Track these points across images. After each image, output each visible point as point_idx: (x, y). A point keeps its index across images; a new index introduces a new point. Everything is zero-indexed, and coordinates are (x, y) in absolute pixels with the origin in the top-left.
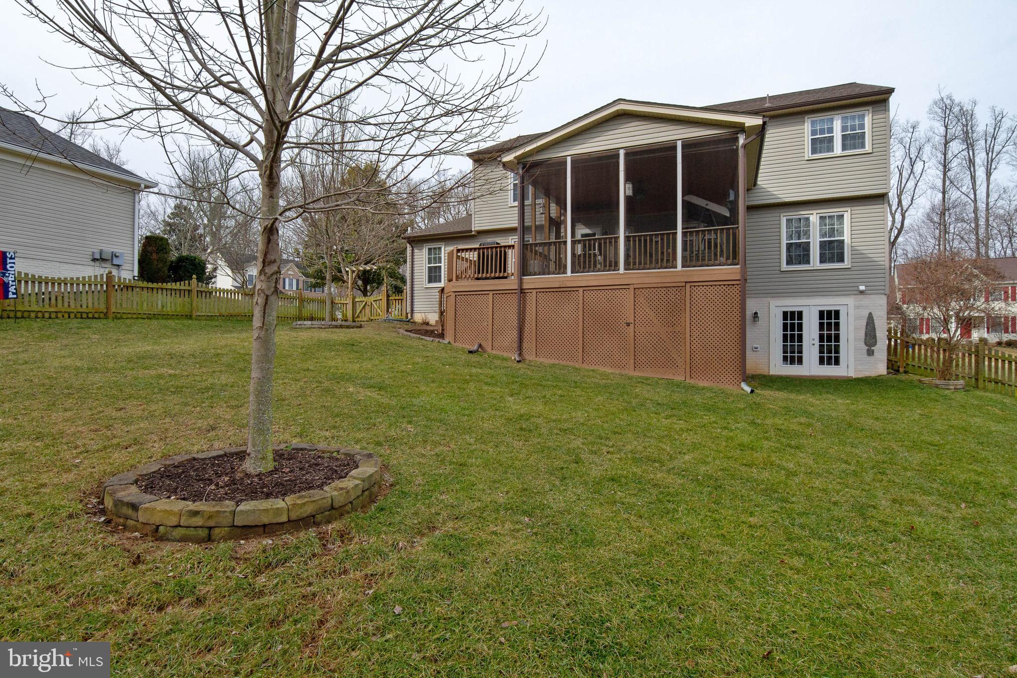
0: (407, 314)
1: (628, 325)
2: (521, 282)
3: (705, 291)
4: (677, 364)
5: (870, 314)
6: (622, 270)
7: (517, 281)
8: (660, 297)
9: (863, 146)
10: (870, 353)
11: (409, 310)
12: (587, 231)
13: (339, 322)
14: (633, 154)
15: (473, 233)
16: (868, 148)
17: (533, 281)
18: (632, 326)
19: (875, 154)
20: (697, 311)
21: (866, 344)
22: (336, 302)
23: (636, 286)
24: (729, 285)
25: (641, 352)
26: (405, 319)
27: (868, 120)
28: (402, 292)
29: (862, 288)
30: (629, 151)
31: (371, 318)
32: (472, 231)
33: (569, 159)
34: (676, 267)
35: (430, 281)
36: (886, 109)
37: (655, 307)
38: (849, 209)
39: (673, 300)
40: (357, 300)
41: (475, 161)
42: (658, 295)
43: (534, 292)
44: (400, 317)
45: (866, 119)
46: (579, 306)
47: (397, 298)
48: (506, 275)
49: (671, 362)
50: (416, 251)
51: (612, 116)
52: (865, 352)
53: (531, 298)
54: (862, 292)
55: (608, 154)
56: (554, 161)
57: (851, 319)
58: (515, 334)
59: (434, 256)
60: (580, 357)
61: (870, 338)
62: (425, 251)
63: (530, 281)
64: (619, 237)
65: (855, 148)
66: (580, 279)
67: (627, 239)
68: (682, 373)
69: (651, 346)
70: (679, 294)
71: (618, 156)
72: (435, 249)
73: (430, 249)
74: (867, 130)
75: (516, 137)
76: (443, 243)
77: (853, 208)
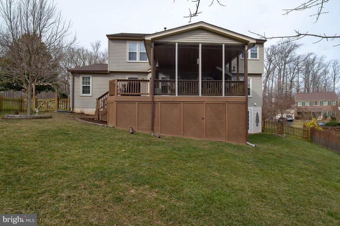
0: (70, 108)
1: (203, 119)
2: (153, 98)
3: (233, 105)
4: (223, 135)
5: (257, 113)
6: (200, 95)
7: (151, 98)
8: (216, 107)
9: (256, 57)
10: (257, 125)
11: (71, 106)
12: (164, 76)
13: (36, 115)
14: (205, 46)
15: (108, 72)
16: (258, 58)
17: (158, 98)
18: (204, 119)
19: (260, 60)
20: (230, 114)
21: (256, 122)
22: (24, 101)
23: (206, 102)
24: (241, 104)
25: (208, 130)
26: (69, 111)
27: (258, 49)
28: (67, 97)
29: (255, 104)
30: (203, 45)
31: (48, 110)
32: (107, 71)
33: (177, 44)
34: (222, 95)
35: (83, 93)
36: (263, 46)
37: (214, 111)
38: (252, 78)
39: (221, 109)
40: (38, 100)
41: (110, 39)
42: (215, 106)
43: (160, 103)
44: (66, 110)
45: (257, 48)
46: (181, 110)
47: (64, 100)
48: (140, 94)
49: (220, 134)
50: (75, 78)
51: (197, 28)
52: (256, 125)
53: (158, 106)
54: (255, 105)
55: (194, 44)
56: (169, 44)
57: (252, 114)
58: (150, 122)
59: (86, 82)
60: (182, 133)
61: (257, 121)
62: (81, 78)
63: (157, 98)
64: (199, 81)
65: (254, 58)
66: (182, 98)
67: (178, 82)
68: (225, 139)
69: (212, 128)
70: (223, 106)
71: (198, 46)
72: (86, 78)
73: (83, 78)
74: (258, 52)
75: (120, 33)
76: (92, 76)
77: (253, 78)
